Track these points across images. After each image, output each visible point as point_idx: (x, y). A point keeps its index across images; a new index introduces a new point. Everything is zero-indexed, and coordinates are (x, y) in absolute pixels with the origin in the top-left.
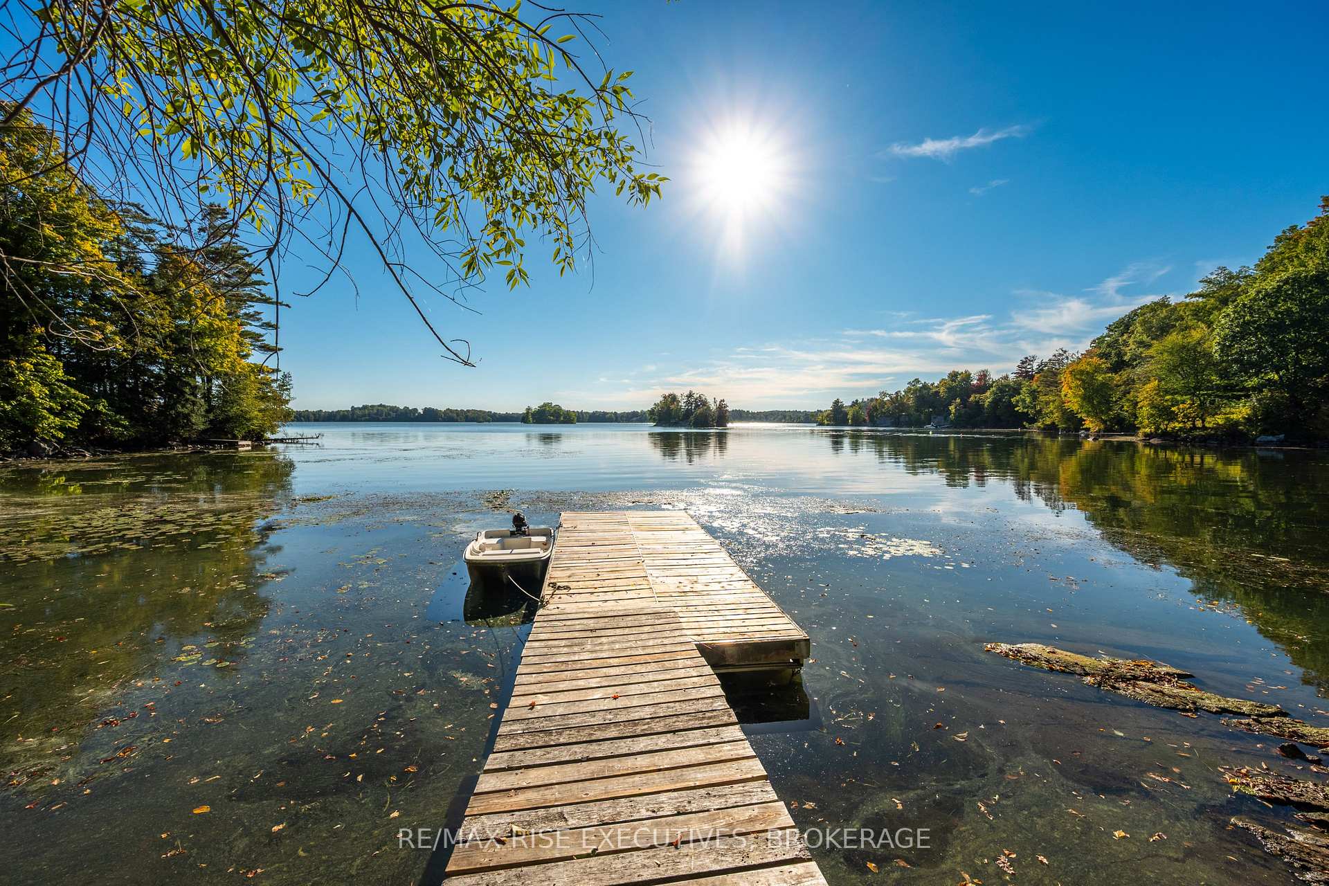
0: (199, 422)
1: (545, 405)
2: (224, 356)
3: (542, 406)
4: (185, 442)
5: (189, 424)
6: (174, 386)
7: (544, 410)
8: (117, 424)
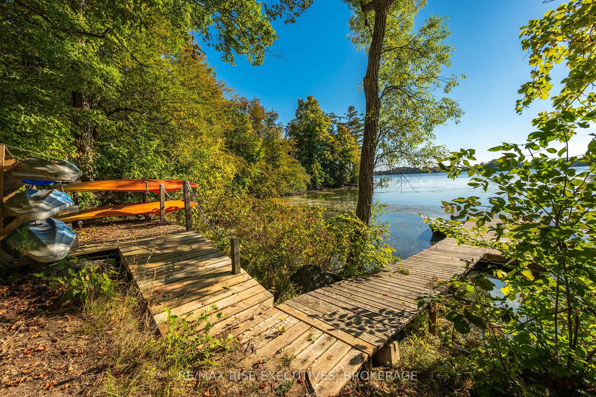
0: (348, 179)
1: (494, 161)
2: (354, 157)
3: (491, 162)
4: (345, 185)
5: (346, 180)
6: (342, 167)
7: (493, 164)
8: (331, 180)
